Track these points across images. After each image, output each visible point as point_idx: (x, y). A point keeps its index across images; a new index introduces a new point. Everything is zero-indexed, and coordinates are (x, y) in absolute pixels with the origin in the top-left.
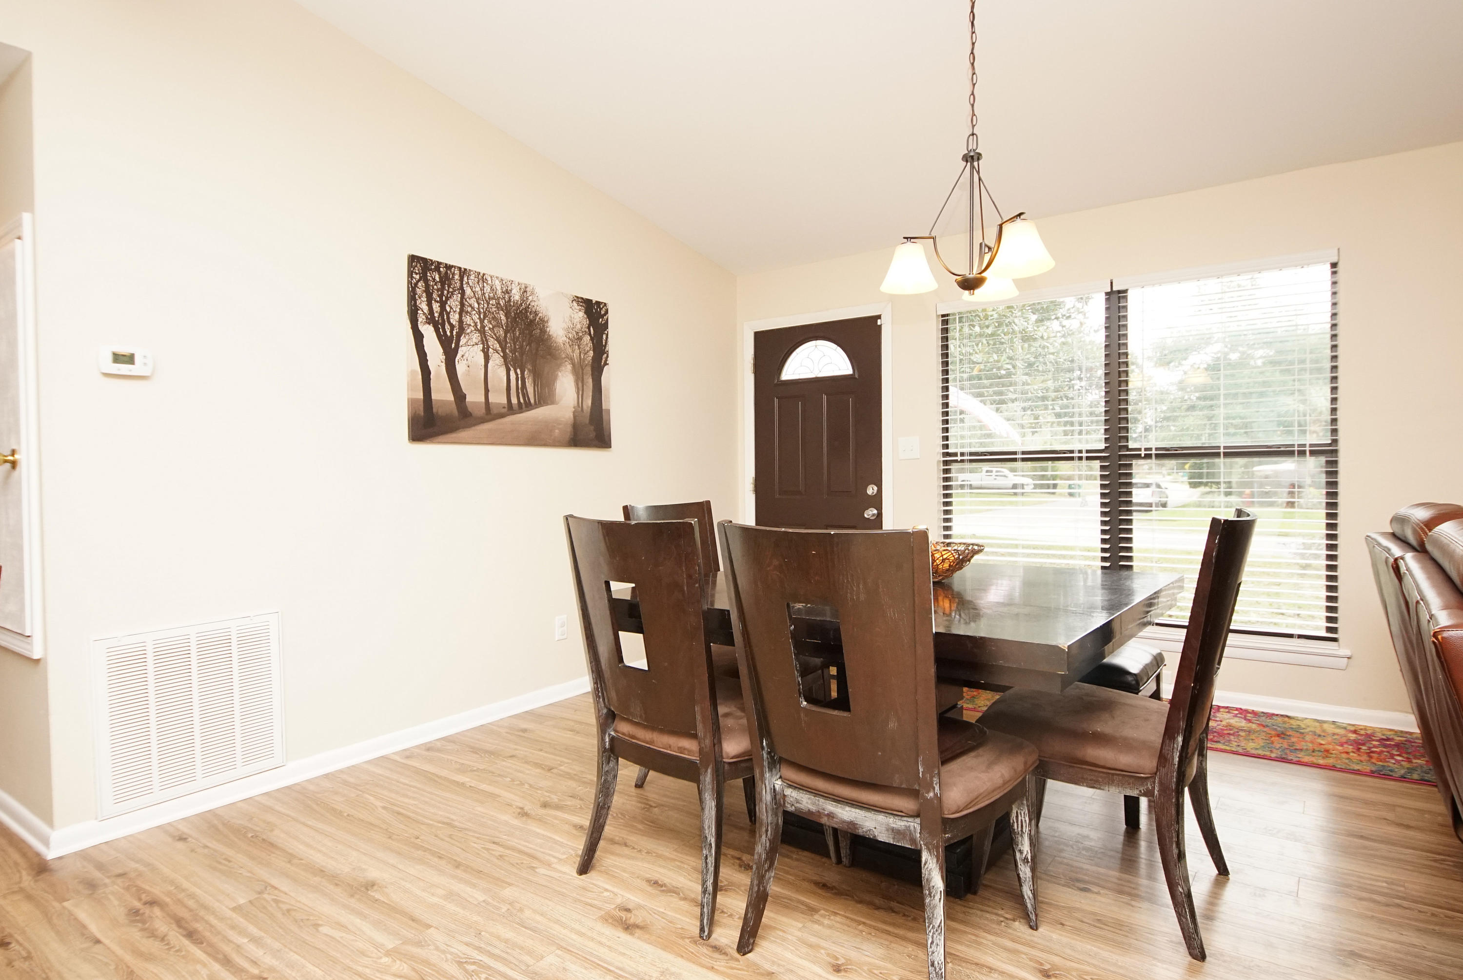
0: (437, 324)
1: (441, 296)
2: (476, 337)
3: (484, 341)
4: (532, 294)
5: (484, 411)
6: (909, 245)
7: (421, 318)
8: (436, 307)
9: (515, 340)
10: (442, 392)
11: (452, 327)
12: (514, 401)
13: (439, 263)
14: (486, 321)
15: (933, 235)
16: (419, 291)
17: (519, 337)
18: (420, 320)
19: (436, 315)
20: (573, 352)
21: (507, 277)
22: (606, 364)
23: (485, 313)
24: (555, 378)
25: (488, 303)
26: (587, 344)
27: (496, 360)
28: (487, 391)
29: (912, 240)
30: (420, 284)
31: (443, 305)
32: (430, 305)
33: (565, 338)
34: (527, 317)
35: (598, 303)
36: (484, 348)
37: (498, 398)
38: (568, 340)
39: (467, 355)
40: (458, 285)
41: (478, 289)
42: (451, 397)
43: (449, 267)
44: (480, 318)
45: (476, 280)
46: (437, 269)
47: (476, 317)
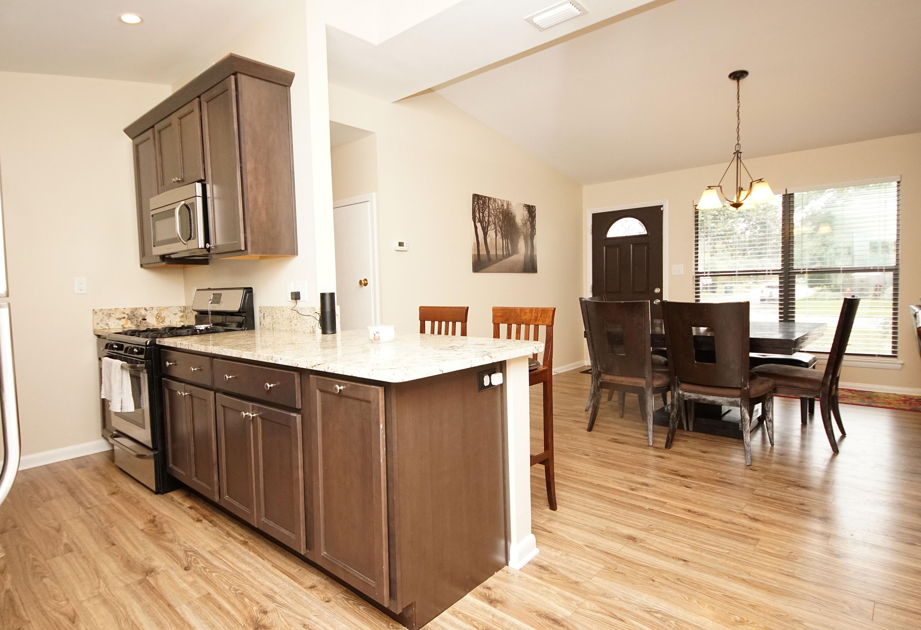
0: (481, 222)
1: (482, 210)
2: (493, 226)
3: (495, 228)
4: (510, 205)
5: (495, 258)
6: (709, 191)
7: (477, 219)
8: (481, 214)
9: (505, 226)
10: (483, 252)
11: (486, 222)
12: (505, 253)
13: (482, 196)
14: (496, 219)
15: (720, 185)
16: (476, 209)
18: (476, 221)
19: (481, 218)
20: (524, 229)
21: (502, 199)
22: (535, 234)
23: (496, 215)
24: (518, 242)
25: (497, 211)
26: (528, 226)
27: (499, 235)
28: (496, 250)
29: (711, 188)
30: (476, 206)
32: (479, 214)
33: (521, 224)
34: (509, 216)
35: (532, 206)
36: (495, 231)
37: (500, 252)
39: (490, 235)
40: (488, 204)
41: (494, 205)
42: (486, 253)
43: (485, 197)
45: (493, 201)
46: (482, 199)
47: (493, 218)
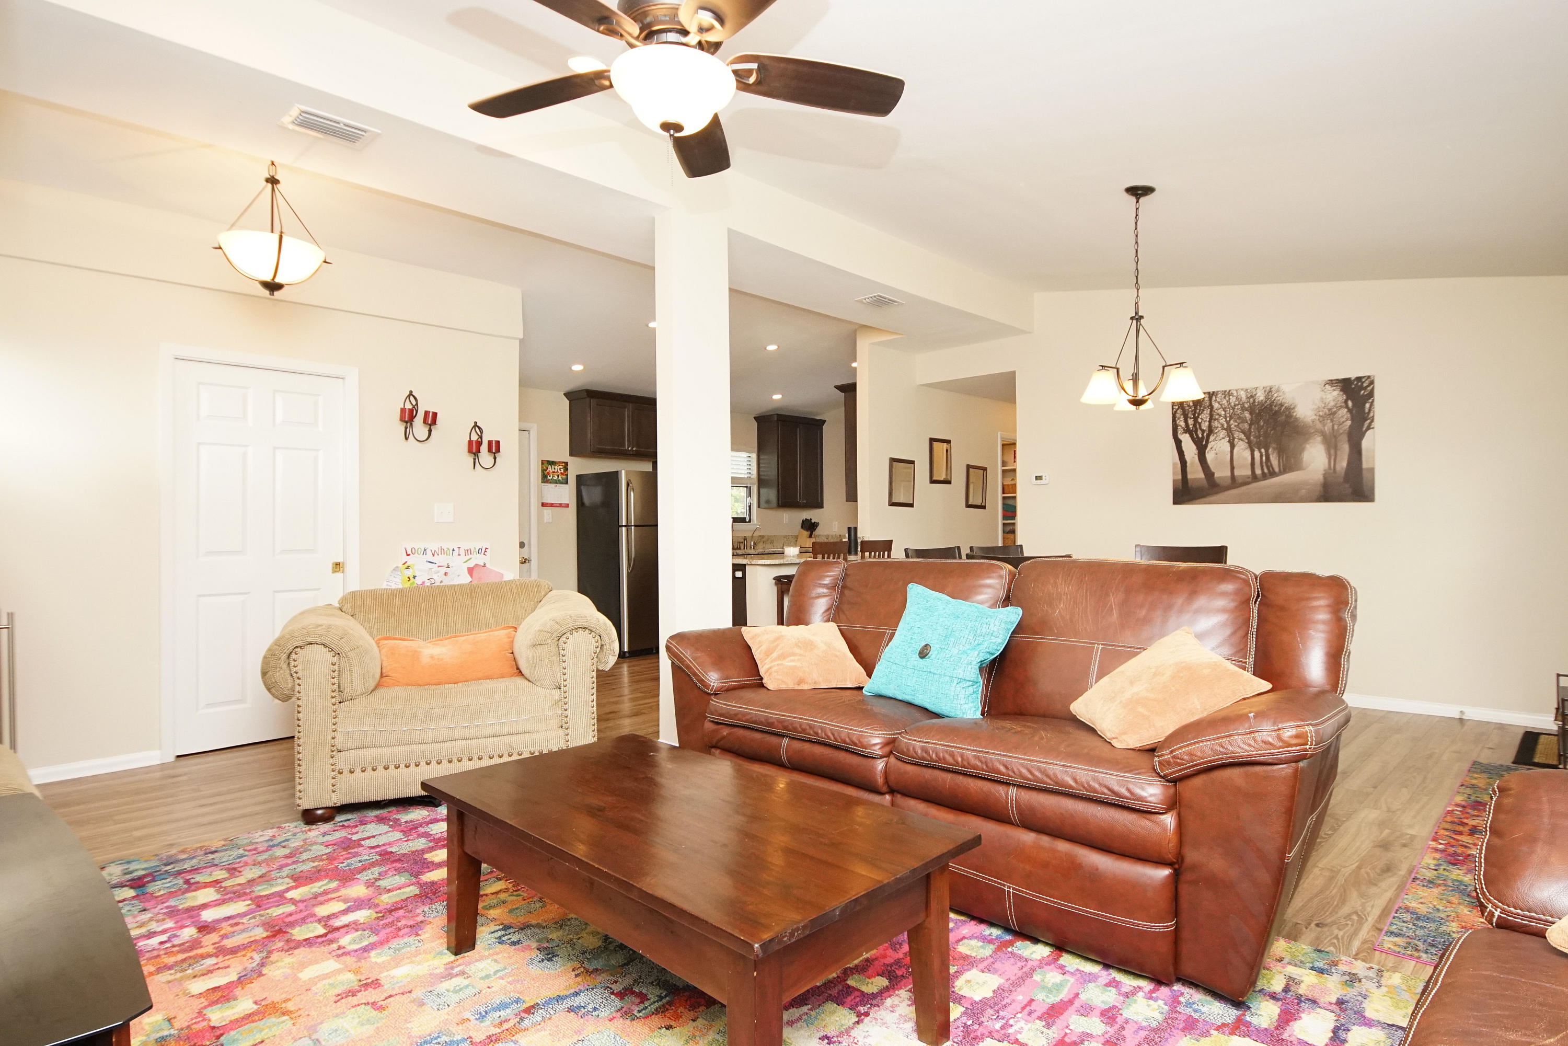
0: (1192, 433)
1: (1194, 415)
2: (1223, 434)
3: (1230, 435)
4: (1278, 391)
5: (1229, 481)
7: (1180, 430)
8: (1191, 422)
9: (1259, 429)
10: (1196, 473)
11: (1203, 431)
12: (1258, 471)
14: (1232, 422)
16: (1178, 415)
17: (1263, 427)
18: (1179, 432)
19: (1191, 426)
20: (1324, 426)
21: (1250, 385)
22: (1369, 428)
23: (1230, 416)
24: (1303, 450)
25: (1234, 409)
26: (1342, 417)
27: (1241, 446)
28: (1232, 468)
30: (1178, 411)
31: (1196, 419)
32: (1186, 422)
33: (1315, 417)
34: (1272, 410)
35: (1359, 379)
36: (1230, 439)
37: (1243, 471)
38: (1318, 417)
39: (1215, 447)
40: (1208, 404)
41: (1224, 402)
44: (1226, 421)
45: (1223, 396)
46: (1193, 403)
47: (1223, 421)
